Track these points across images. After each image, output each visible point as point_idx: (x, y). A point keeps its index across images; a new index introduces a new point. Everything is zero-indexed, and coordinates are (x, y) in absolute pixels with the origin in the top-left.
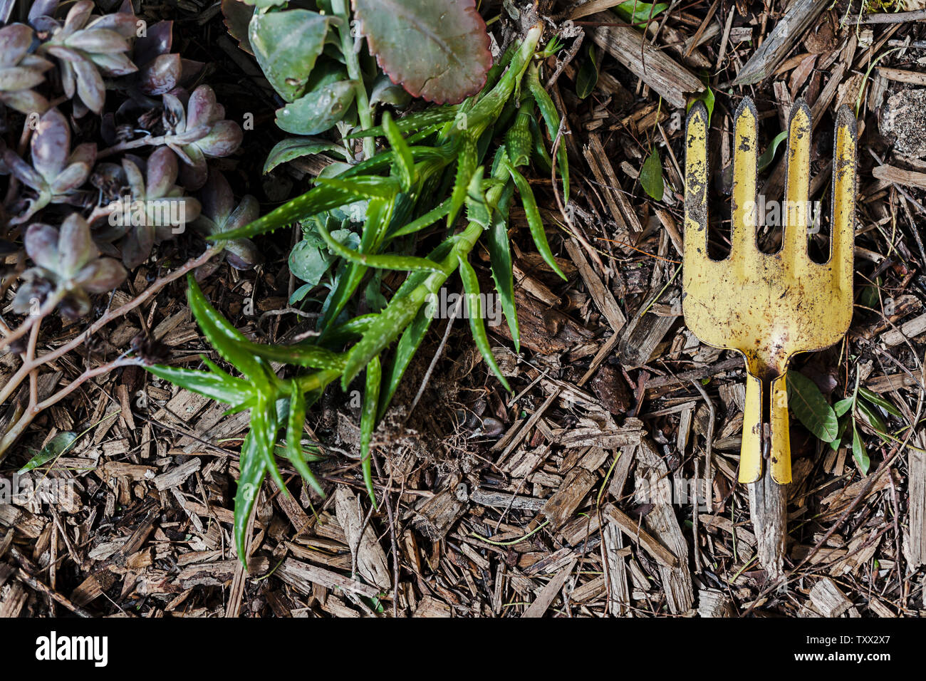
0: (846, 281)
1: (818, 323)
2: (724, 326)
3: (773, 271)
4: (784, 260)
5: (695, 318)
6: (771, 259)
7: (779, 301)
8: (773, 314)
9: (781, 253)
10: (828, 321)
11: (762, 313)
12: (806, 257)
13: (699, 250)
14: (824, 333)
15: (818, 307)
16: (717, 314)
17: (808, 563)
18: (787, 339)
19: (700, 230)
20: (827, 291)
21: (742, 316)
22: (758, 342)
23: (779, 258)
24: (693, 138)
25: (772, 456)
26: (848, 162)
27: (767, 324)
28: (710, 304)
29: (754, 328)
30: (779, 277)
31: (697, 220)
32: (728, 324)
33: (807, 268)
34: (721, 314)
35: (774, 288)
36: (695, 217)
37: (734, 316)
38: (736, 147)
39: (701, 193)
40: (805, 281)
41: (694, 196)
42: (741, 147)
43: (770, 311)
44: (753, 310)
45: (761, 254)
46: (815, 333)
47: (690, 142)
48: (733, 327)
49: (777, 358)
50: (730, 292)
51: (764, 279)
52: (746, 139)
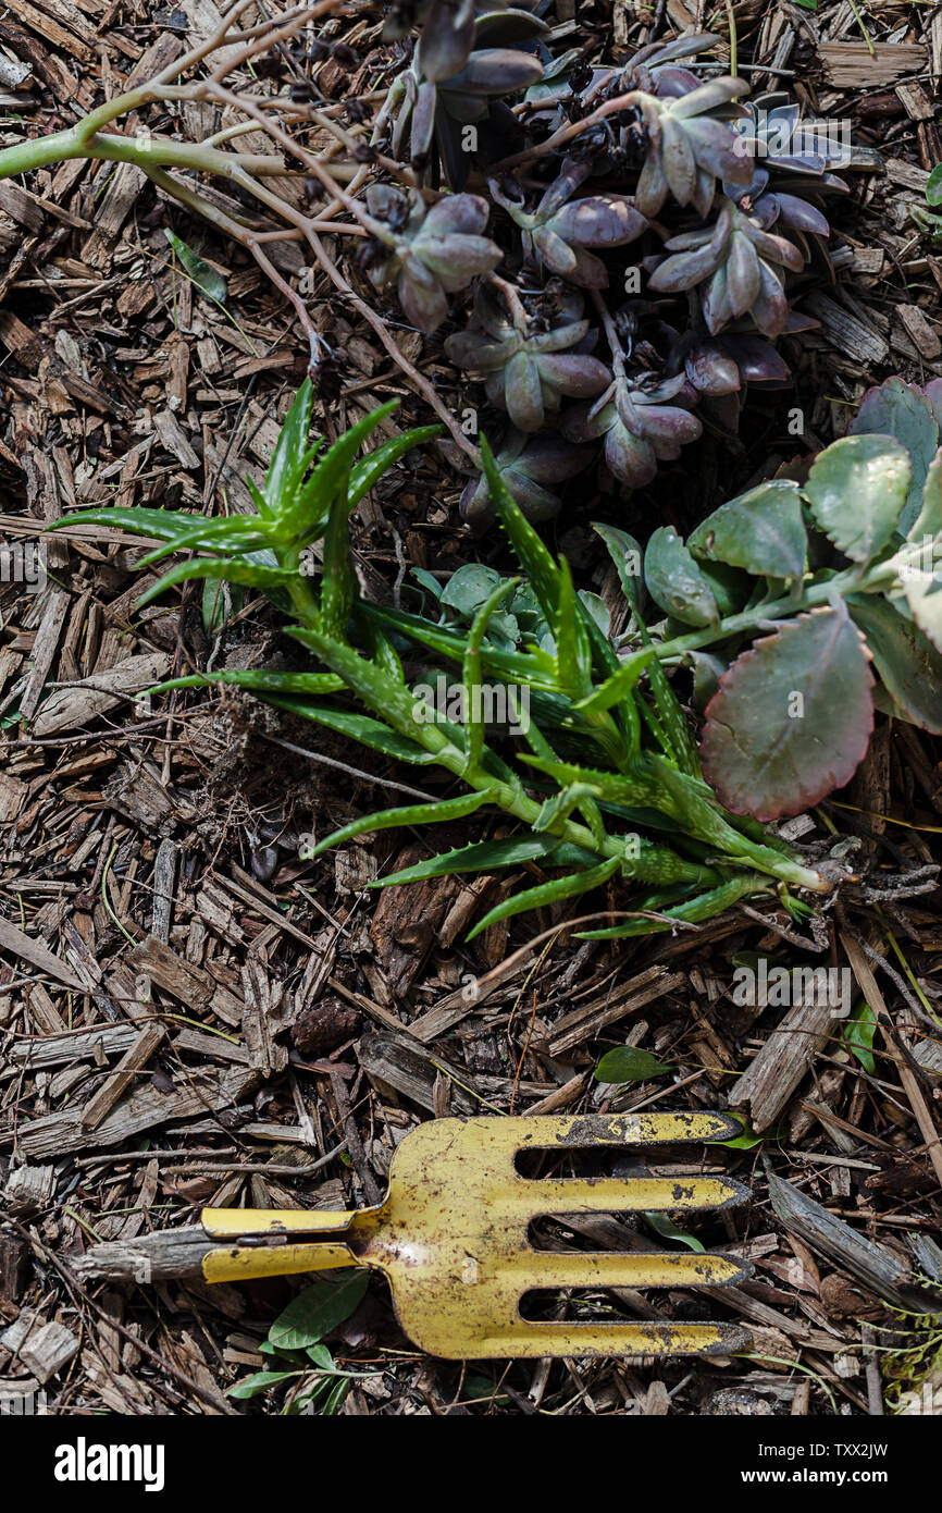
0: (498, 1348)
1: (434, 1307)
2: (421, 1175)
3: (503, 1240)
4: (522, 1254)
5: (431, 1135)
6: (520, 1235)
7: (461, 1250)
8: (443, 1243)
9: (530, 1250)
10: (438, 1321)
11: (443, 1227)
12: (527, 1287)
13: (529, 1137)
14: (419, 1317)
15: (455, 1307)
16: (438, 1164)
17: (97, 1317)
18: (408, 1264)
19: (558, 1137)
20: (480, 1320)
21: (437, 1199)
22: (403, 1225)
23: (523, 1247)
24: (689, 1122)
25: (242, 1250)
26: (668, 1344)
27: (429, 1235)
28: (452, 1154)
29: (421, 1218)
30: (495, 1248)
31: (571, 1132)
32: (426, 1180)
33: (511, 1288)
34: (439, 1171)
35: (479, 1243)
36: (576, 1130)
37: (437, 1188)
38: (677, 1181)
39: (611, 1136)
40: (491, 1287)
41: (606, 1127)
42: (678, 1187)
43: (446, 1239)
44: (446, 1215)
45: (526, 1221)
46: (419, 1303)
47: (683, 1118)
48: (421, 1188)
49: (381, 1254)
50: (469, 1182)
51: (492, 1227)
52: (690, 1194)
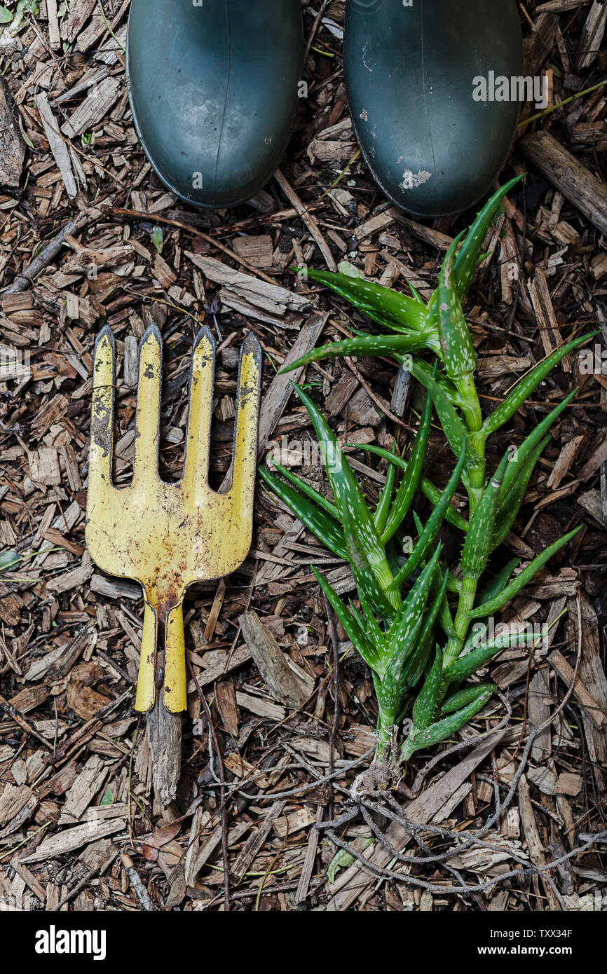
0: (246, 509)
1: (215, 552)
2: (124, 555)
3: (172, 500)
4: (183, 487)
5: (96, 546)
6: (171, 487)
7: (178, 531)
8: (172, 543)
9: (180, 482)
10: (225, 550)
11: (161, 542)
12: (206, 486)
13: (103, 476)
14: (221, 563)
15: (216, 536)
16: (117, 543)
18: (185, 568)
19: (104, 456)
20: (226, 520)
21: (141, 544)
22: (157, 570)
23: (179, 487)
24: (101, 362)
25: (165, 685)
26: (252, 390)
27: (166, 552)
28: (111, 532)
29: (153, 557)
30: (178, 506)
31: (101, 445)
32: (128, 552)
33: (206, 498)
34: (122, 543)
35: (174, 517)
36: (100, 442)
37: (134, 544)
38: (141, 373)
39: (106, 418)
40: (204, 510)
41: (100, 421)
42: (145, 375)
43: (168, 540)
44: (152, 539)
45: (162, 482)
46: (212, 562)
47: (98, 366)
48: (132, 555)
49: (176, 586)
50: (131, 521)
51: (164, 508)
52: (151, 366)
